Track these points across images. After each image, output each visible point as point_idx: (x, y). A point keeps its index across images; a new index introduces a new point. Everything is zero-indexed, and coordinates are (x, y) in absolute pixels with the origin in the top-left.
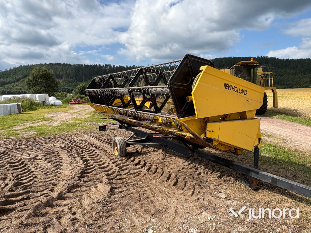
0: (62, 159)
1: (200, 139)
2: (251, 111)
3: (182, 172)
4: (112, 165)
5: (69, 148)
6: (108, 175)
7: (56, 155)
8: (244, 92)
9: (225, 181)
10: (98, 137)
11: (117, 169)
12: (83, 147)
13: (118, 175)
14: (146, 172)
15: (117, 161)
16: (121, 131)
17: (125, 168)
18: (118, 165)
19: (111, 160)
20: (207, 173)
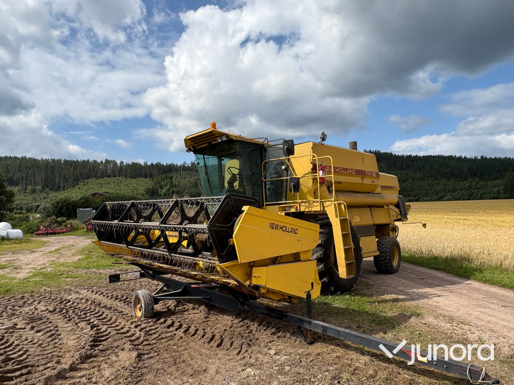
0: (57, 327)
1: (244, 286)
2: (306, 252)
3: (228, 332)
4: (135, 329)
5: (62, 311)
6: (131, 341)
7: (45, 322)
8: (294, 231)
9: (278, 337)
10: (105, 293)
11: (142, 333)
12: (84, 309)
13: (145, 340)
14: (183, 335)
15: (140, 325)
16: (140, 282)
17: (153, 331)
18: (142, 329)
19: (132, 323)
20: (260, 331)
